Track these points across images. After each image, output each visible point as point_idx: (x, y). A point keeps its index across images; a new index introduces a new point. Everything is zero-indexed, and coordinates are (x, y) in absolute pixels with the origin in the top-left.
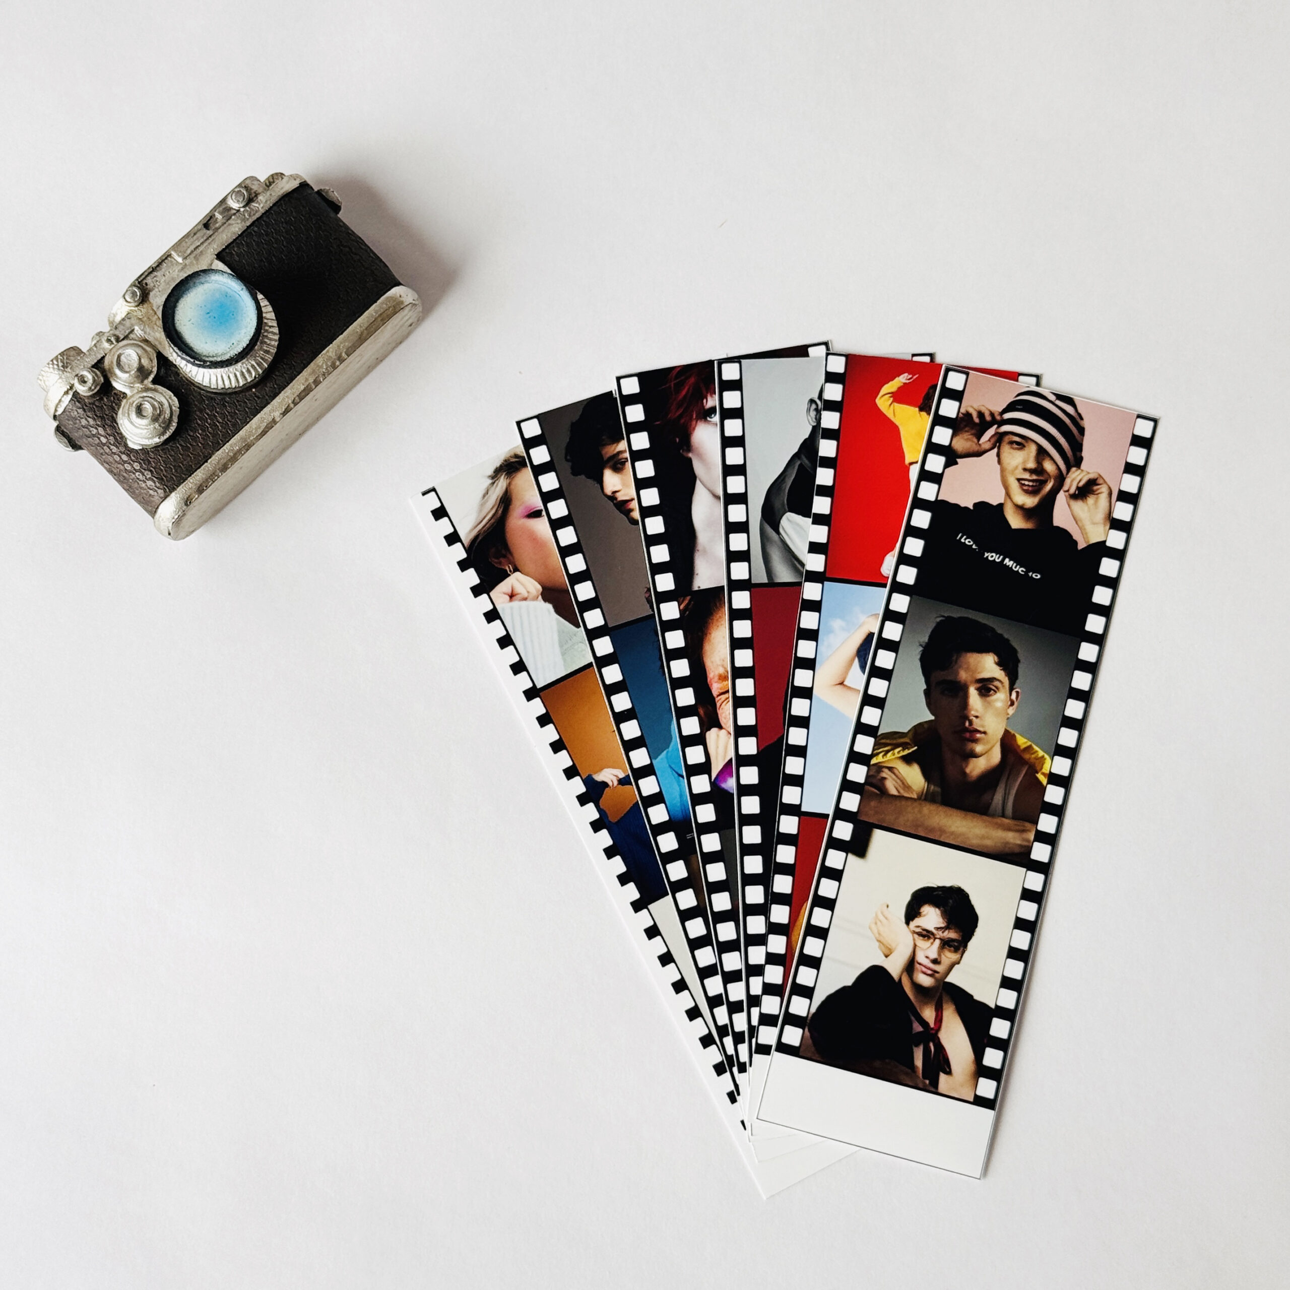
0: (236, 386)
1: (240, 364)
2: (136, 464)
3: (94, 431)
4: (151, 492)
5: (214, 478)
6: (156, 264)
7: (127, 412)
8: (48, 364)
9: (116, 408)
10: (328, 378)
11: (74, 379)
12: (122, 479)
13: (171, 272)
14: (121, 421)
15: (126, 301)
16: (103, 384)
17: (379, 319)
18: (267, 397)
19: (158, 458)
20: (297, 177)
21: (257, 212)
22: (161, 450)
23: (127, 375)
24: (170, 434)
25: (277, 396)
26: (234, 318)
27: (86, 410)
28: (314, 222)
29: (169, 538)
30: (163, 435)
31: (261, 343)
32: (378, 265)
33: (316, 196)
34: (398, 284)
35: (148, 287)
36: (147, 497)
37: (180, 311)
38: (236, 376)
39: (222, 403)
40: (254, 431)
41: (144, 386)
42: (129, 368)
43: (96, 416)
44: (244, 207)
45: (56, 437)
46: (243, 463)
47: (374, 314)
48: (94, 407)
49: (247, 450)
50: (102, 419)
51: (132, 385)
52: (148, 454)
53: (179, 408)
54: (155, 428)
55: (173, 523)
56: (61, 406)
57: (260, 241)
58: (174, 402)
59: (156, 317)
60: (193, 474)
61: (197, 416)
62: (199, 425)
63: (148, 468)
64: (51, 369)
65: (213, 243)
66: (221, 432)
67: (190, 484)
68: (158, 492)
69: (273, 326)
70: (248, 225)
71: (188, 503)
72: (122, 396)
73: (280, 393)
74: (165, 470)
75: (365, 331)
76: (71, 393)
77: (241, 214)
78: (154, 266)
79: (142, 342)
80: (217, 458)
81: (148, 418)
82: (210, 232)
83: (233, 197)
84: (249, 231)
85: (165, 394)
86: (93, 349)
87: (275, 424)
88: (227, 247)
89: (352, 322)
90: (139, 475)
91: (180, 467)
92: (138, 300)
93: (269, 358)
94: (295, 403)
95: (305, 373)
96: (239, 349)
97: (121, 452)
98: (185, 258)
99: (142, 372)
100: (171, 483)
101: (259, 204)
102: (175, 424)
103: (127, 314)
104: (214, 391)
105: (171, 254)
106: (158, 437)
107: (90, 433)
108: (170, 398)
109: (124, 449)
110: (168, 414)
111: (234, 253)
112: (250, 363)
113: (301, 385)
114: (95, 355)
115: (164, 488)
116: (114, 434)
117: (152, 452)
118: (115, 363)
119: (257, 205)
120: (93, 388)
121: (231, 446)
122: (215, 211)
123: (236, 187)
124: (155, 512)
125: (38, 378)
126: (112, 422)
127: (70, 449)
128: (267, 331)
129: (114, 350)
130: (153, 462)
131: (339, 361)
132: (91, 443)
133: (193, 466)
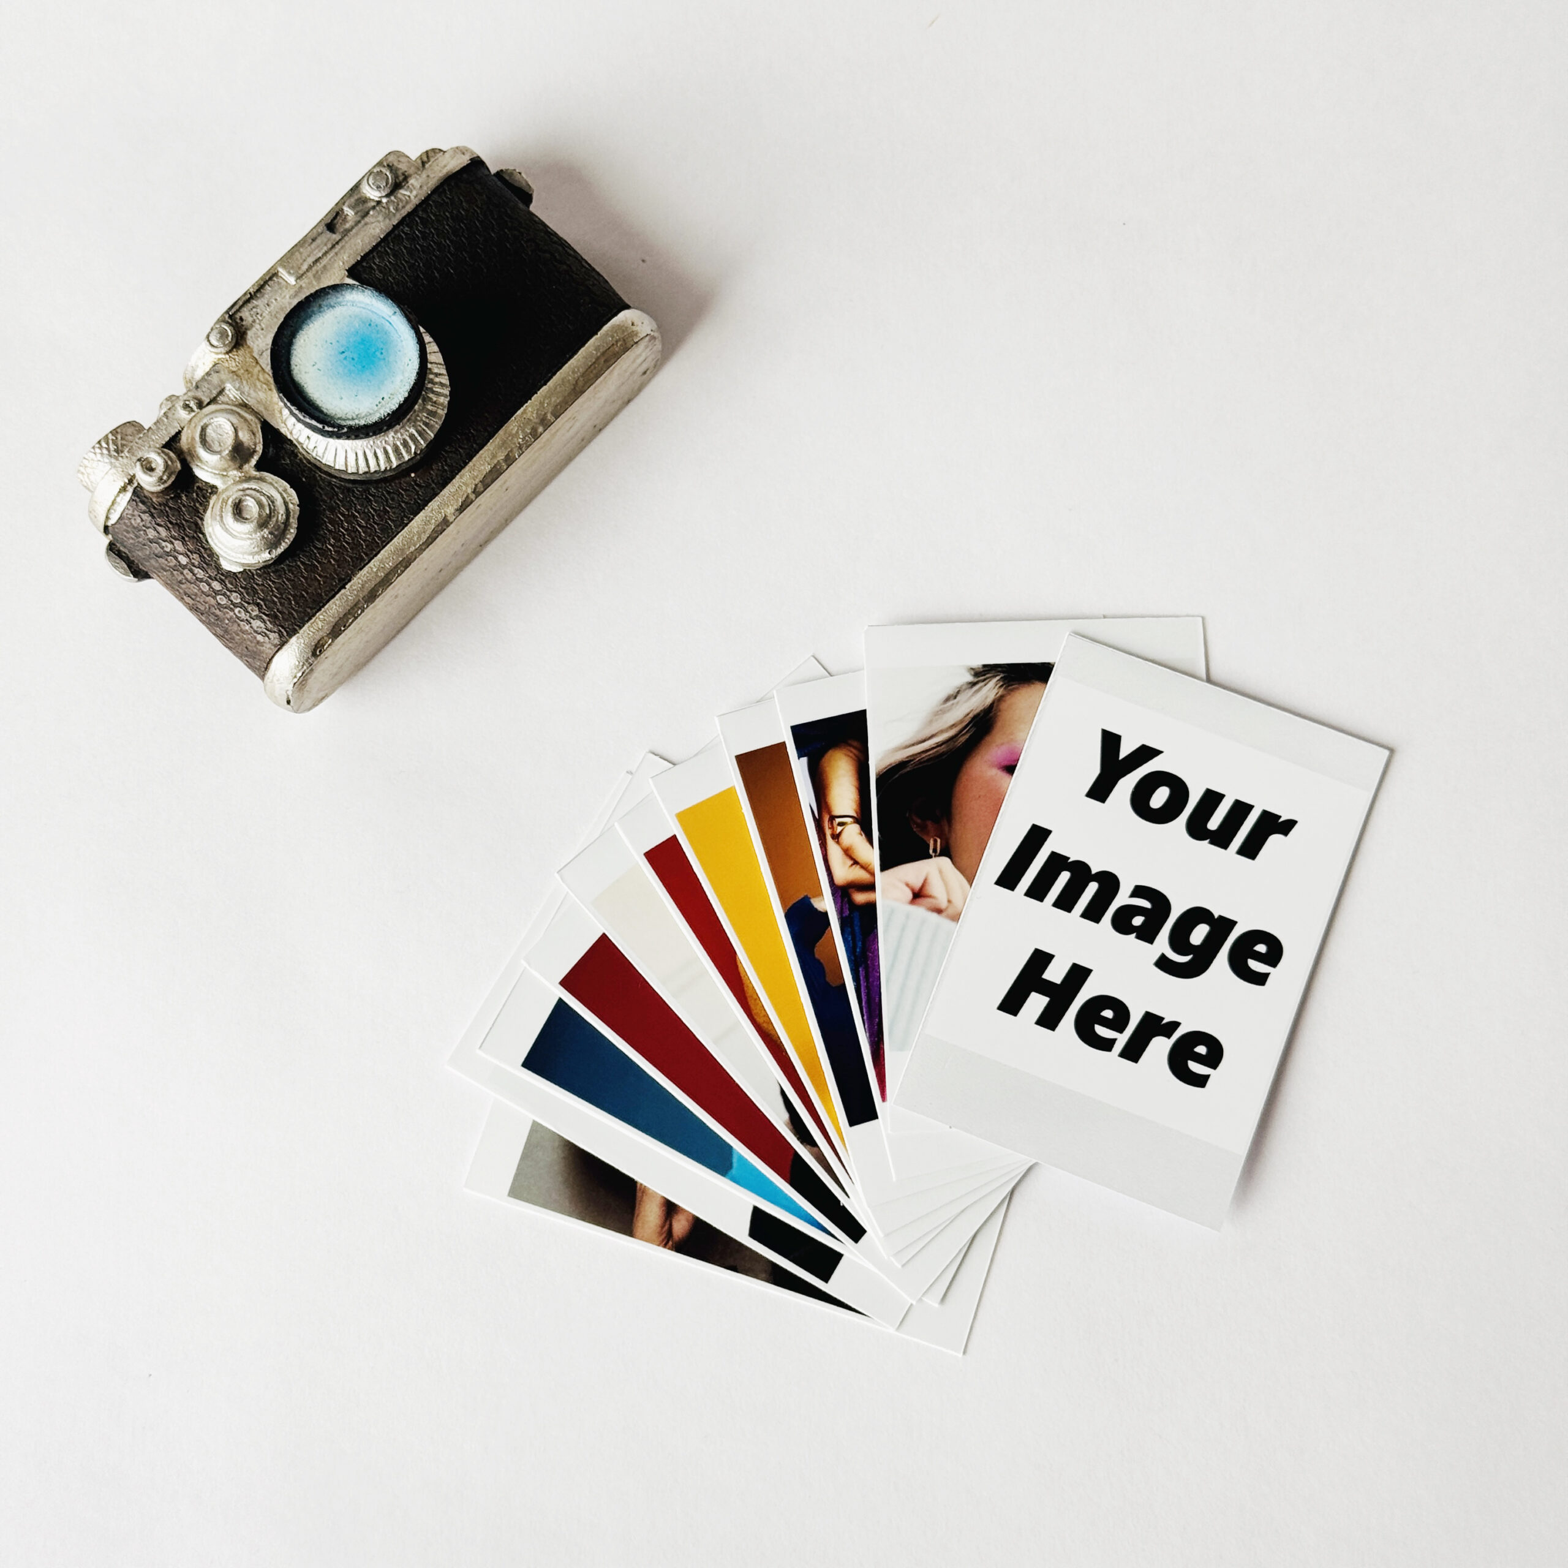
0: (386, 468)
1: (391, 434)
2: (235, 594)
3: (169, 547)
4: (259, 638)
5: (357, 612)
6: (256, 288)
7: (218, 513)
8: (94, 448)
9: (201, 509)
10: (526, 452)
11: (136, 466)
12: (213, 620)
13: (278, 299)
14: (210, 529)
15: (212, 346)
16: (180, 472)
17: (602, 360)
18: (434, 485)
19: (269, 585)
20: (467, 151)
21: (407, 203)
22: (273, 572)
23: (216, 458)
24: (287, 546)
25: (450, 482)
26: (384, 359)
27: (155, 515)
28: (496, 217)
29: (287, 709)
30: (276, 548)
31: (424, 400)
32: (595, 279)
33: (494, 178)
34: (627, 307)
35: (244, 323)
36: (253, 645)
37: (299, 351)
38: (386, 452)
39: (364, 497)
40: (415, 539)
41: (243, 474)
42: (220, 445)
43: (171, 523)
44: (388, 196)
45: (109, 560)
46: (399, 589)
47: (594, 352)
48: (167, 509)
49: (406, 567)
50: (179, 527)
51: (225, 473)
52: (254, 579)
53: (298, 506)
54: (263, 537)
55: (295, 684)
56: (115, 511)
57: (413, 246)
58: (292, 496)
59: (258, 368)
60: (323, 606)
61: (327, 517)
62: (330, 531)
63: (253, 601)
64: (99, 456)
65: (342, 251)
66: (364, 541)
67: (320, 623)
68: (270, 637)
69: (440, 374)
70: (394, 224)
71: (318, 653)
72: (210, 491)
73: (453, 477)
74: (281, 603)
75: (581, 379)
76: (130, 489)
77: (384, 207)
78: (251, 290)
79: (238, 407)
80: (360, 582)
81: (252, 522)
82: (336, 237)
83: (371, 181)
84: (396, 232)
85: (276, 485)
86: (163, 421)
87: (448, 526)
88: (364, 258)
89: (560, 365)
90: (239, 612)
91: (303, 596)
92: (230, 342)
93: (436, 423)
94: (477, 493)
95: (491, 446)
96: (393, 405)
97: (210, 577)
98: (299, 278)
99: (239, 453)
100: (290, 623)
101: (411, 192)
102: (293, 531)
103: (214, 366)
104: (352, 478)
105: (278, 272)
106: (268, 551)
107: (162, 551)
108: (285, 491)
109: (215, 573)
110: (282, 515)
111: (375, 267)
112: (408, 431)
113: (487, 464)
114: (166, 430)
115: (280, 631)
116: (199, 550)
117: (259, 576)
118: (198, 439)
119: (408, 193)
120: (165, 478)
121: (381, 561)
122: (344, 204)
123: (374, 167)
124: (266, 669)
125: (79, 471)
126: (196, 532)
127: (132, 577)
128: (432, 381)
129: (195, 420)
130: (262, 591)
131: (544, 427)
132: (163, 566)
133: (323, 594)
